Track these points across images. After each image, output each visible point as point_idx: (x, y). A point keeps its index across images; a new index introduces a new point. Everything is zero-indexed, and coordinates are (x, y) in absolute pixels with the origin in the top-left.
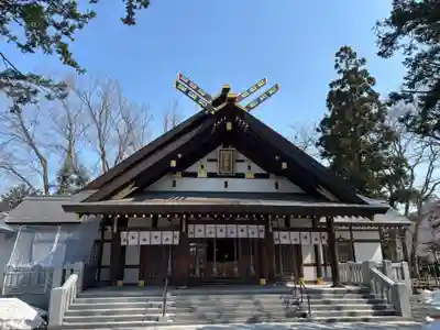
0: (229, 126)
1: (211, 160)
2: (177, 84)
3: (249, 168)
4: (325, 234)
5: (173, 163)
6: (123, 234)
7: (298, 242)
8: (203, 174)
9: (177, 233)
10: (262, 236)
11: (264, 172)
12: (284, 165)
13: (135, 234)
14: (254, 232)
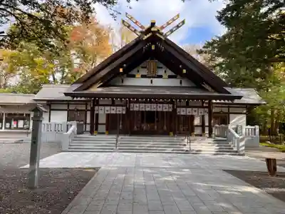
0: (153, 47)
1: (142, 67)
2: (123, 21)
3: (165, 72)
4: (207, 110)
5: (121, 70)
6: (96, 108)
7: (191, 114)
8: (138, 75)
9: (125, 108)
10: (171, 110)
11: (174, 74)
12: (184, 71)
13: (103, 108)
14: (166, 108)
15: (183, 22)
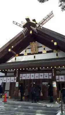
0: (31, 32)
1: (28, 49)
3: (44, 49)
5: (10, 50)
8: (25, 54)
9: (16, 78)
10: (50, 78)
11: (50, 50)
14: (47, 76)
15: (52, 12)
